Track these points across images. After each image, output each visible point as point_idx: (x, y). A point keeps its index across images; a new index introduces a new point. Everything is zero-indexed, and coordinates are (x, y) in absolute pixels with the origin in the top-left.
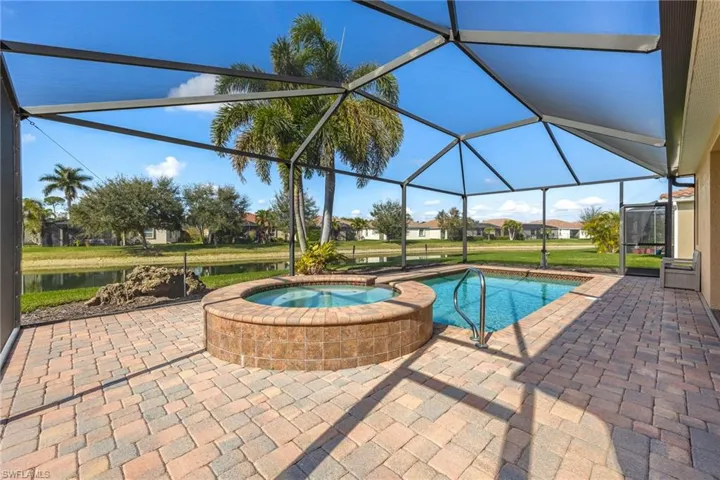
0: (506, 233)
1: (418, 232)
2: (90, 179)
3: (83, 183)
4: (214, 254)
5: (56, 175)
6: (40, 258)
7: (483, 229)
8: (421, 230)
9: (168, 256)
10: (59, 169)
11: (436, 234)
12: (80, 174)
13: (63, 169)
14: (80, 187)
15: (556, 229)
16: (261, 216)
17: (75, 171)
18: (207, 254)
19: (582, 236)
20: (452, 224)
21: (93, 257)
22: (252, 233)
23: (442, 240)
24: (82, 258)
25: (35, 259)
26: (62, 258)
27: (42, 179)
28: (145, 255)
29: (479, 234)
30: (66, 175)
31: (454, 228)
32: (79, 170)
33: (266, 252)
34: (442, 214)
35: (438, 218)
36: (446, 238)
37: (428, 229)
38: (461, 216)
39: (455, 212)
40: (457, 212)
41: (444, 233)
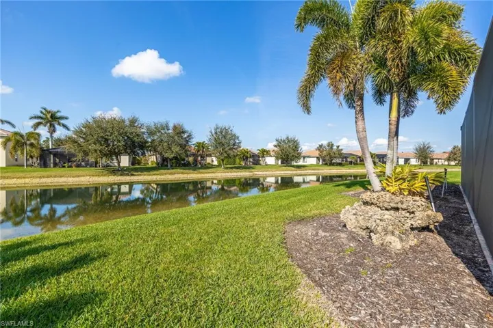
1: (303, 159)
2: (66, 118)
3: (62, 121)
4: (171, 174)
5: (42, 115)
6: (44, 177)
7: (346, 157)
8: (305, 158)
9: (138, 175)
10: (44, 111)
12: (58, 115)
13: (46, 111)
14: (59, 124)
16: (198, 146)
17: (55, 113)
18: (166, 174)
20: (329, 154)
21: (84, 176)
22: (191, 159)
23: (317, 165)
24: (76, 176)
25: (40, 177)
26: (61, 177)
27: (31, 118)
28: (121, 175)
30: (49, 116)
31: (330, 156)
32: (58, 112)
33: (206, 173)
34: (321, 146)
35: (318, 149)
36: (321, 163)
37: (309, 157)
38: (335, 147)
39: (331, 145)
40: (332, 145)
41: (319, 160)
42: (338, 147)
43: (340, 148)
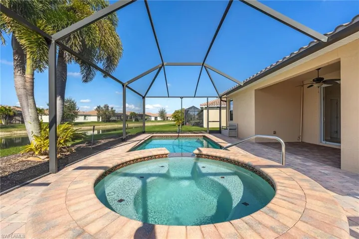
0: (131, 118)
1: (83, 117)
7: (121, 116)
8: (85, 116)
11: (95, 119)
15: (151, 116)
19: (159, 119)
20: (105, 114)
23: (98, 122)
29: (118, 118)
31: (106, 115)
34: (99, 107)
35: (97, 110)
36: (101, 121)
37: (90, 116)
38: (110, 109)
39: (106, 107)
40: (108, 107)
41: (99, 118)
42: (112, 108)
43: (113, 109)
